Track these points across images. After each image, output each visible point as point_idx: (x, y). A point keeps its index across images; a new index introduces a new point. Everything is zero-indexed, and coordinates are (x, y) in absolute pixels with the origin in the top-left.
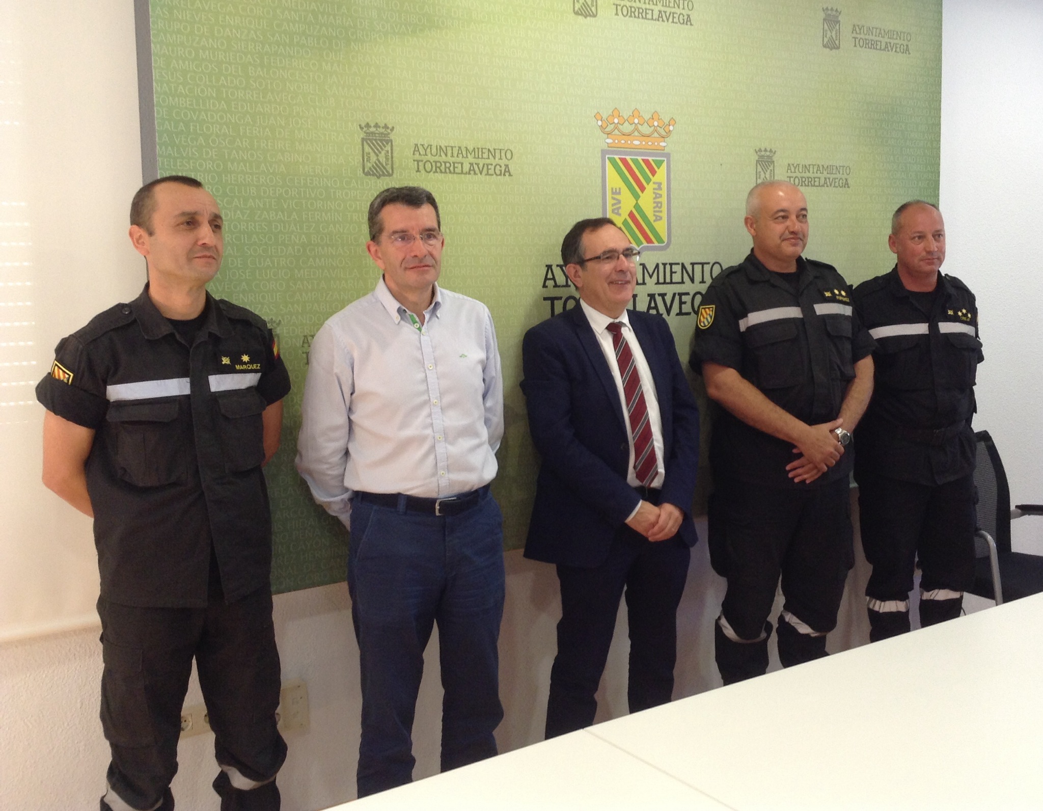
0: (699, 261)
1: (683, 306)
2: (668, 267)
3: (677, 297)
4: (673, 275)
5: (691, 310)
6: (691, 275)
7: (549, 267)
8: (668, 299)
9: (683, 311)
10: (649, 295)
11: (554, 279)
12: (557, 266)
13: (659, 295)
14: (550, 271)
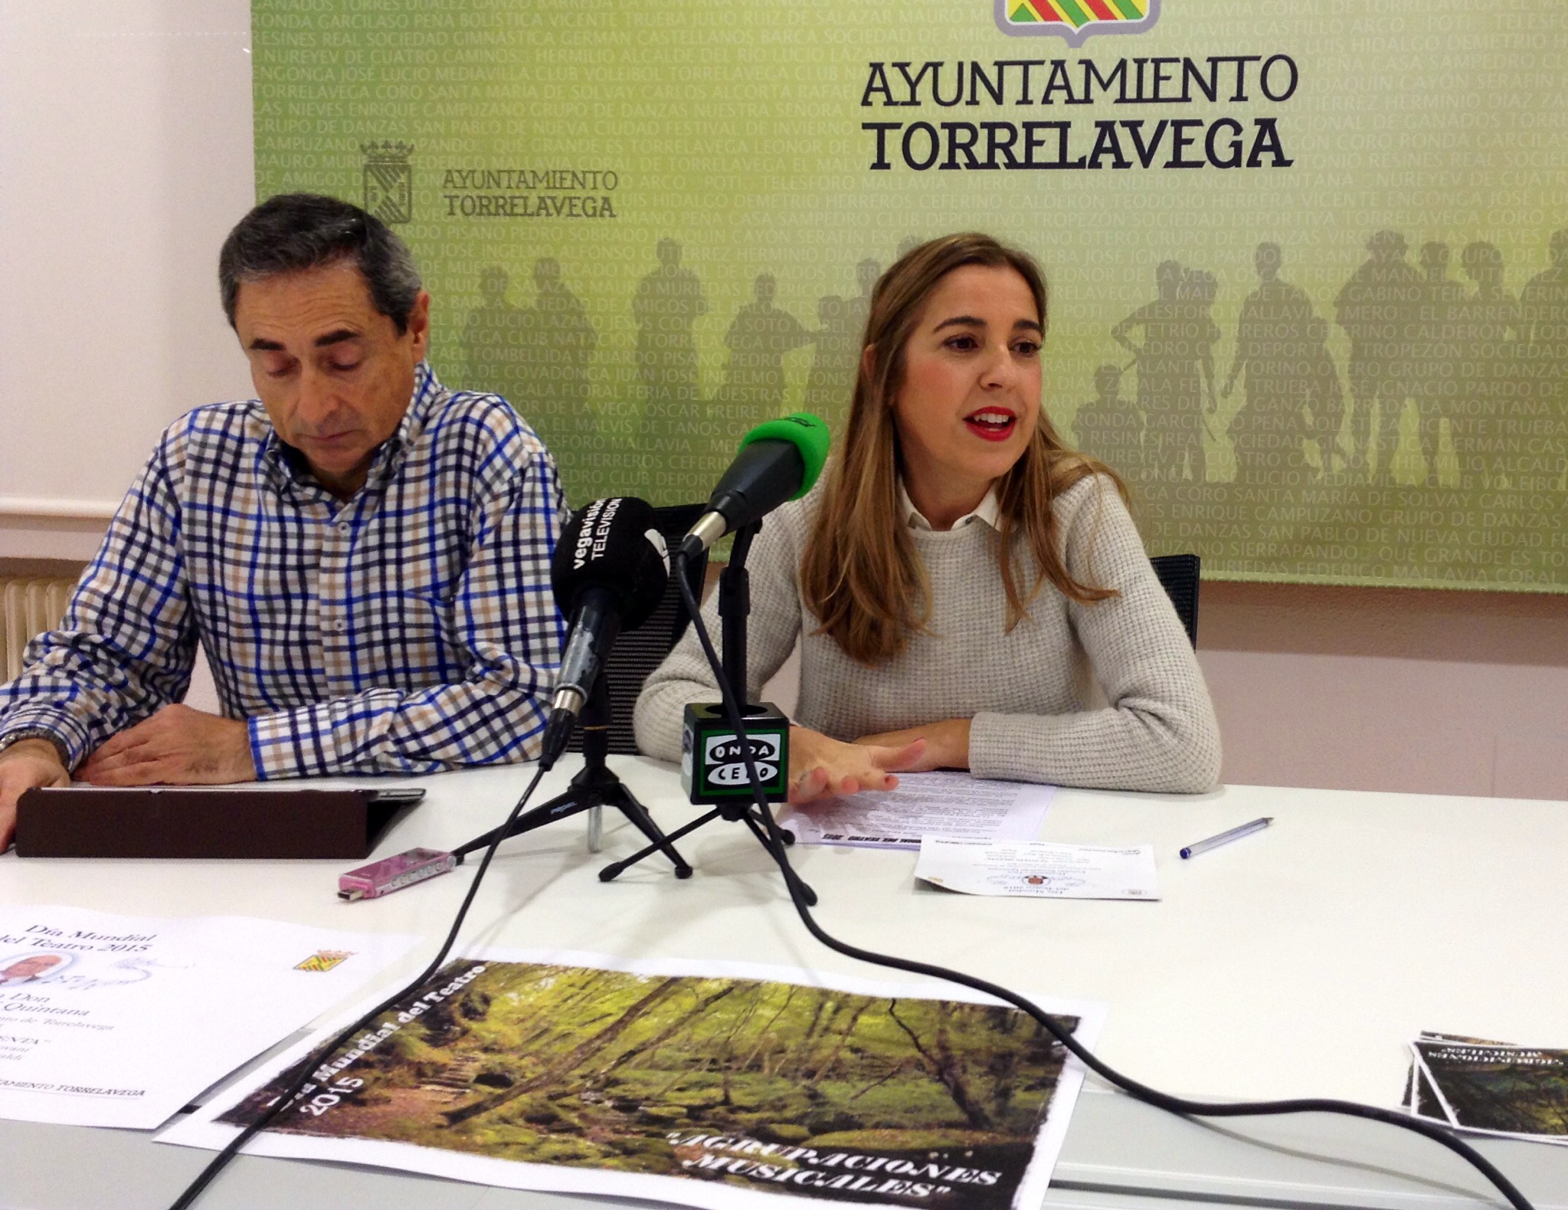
0: (1233, 55)
1: (1184, 148)
2: (1149, 69)
3: (1169, 131)
4: (1162, 83)
5: (1204, 157)
6: (1208, 82)
7: (877, 67)
8: (1147, 134)
9: (1184, 159)
10: (1098, 124)
11: (885, 89)
12: (894, 65)
13: (1124, 124)
14: (878, 75)
